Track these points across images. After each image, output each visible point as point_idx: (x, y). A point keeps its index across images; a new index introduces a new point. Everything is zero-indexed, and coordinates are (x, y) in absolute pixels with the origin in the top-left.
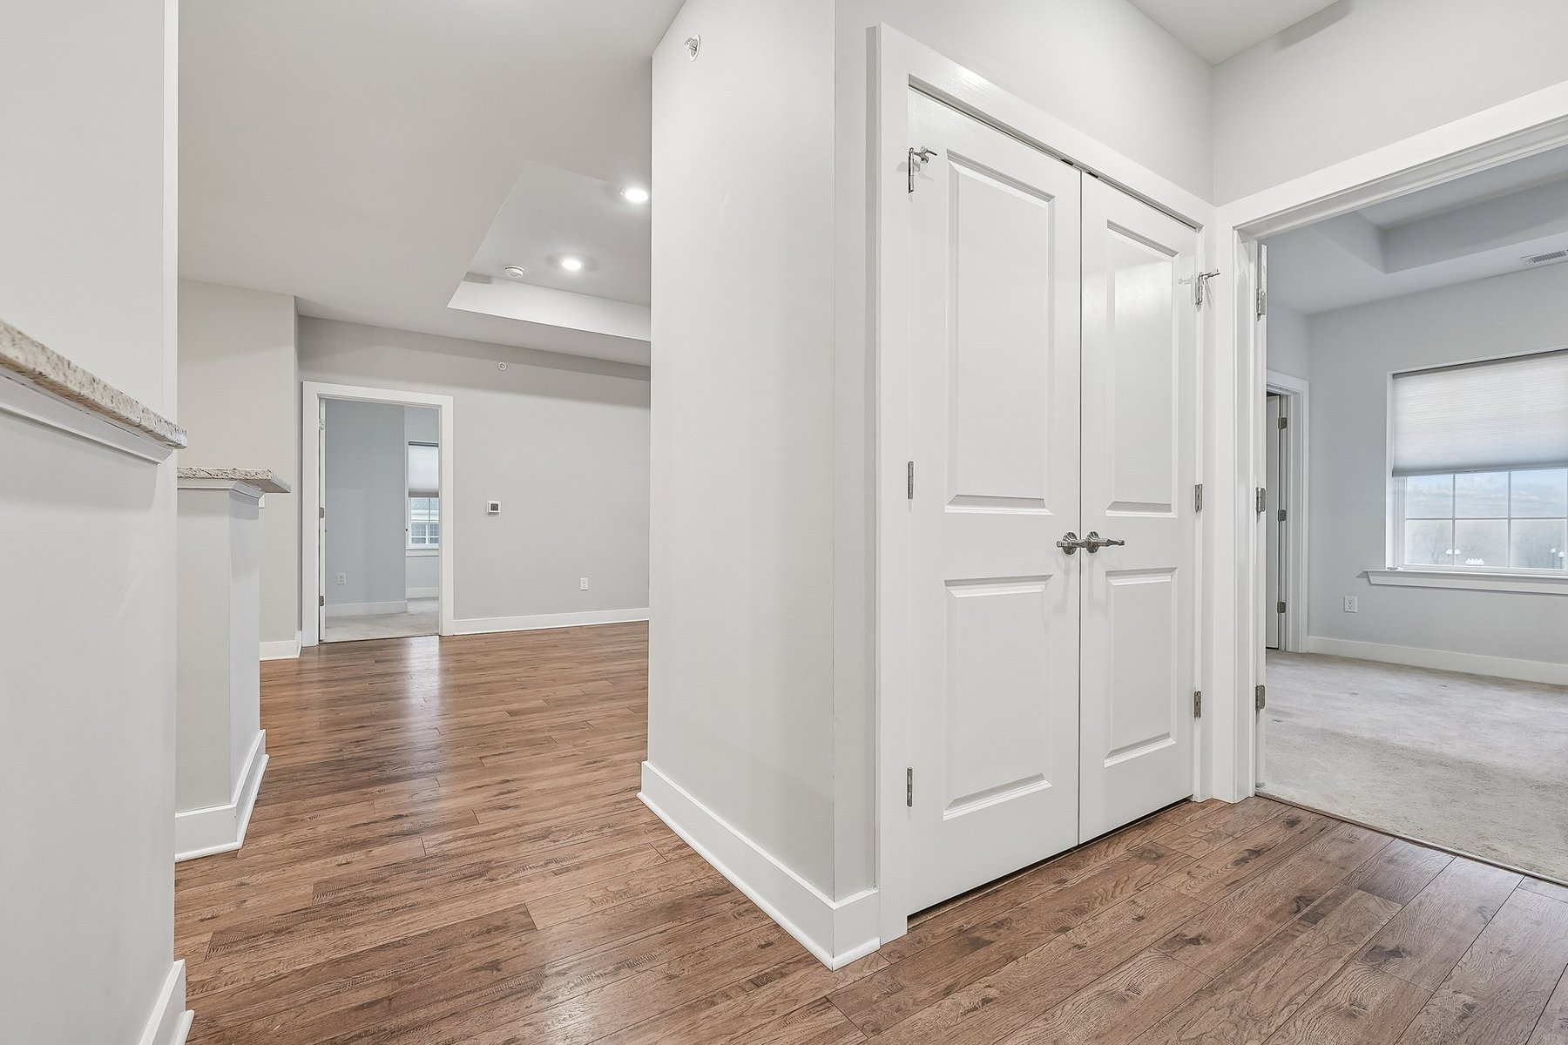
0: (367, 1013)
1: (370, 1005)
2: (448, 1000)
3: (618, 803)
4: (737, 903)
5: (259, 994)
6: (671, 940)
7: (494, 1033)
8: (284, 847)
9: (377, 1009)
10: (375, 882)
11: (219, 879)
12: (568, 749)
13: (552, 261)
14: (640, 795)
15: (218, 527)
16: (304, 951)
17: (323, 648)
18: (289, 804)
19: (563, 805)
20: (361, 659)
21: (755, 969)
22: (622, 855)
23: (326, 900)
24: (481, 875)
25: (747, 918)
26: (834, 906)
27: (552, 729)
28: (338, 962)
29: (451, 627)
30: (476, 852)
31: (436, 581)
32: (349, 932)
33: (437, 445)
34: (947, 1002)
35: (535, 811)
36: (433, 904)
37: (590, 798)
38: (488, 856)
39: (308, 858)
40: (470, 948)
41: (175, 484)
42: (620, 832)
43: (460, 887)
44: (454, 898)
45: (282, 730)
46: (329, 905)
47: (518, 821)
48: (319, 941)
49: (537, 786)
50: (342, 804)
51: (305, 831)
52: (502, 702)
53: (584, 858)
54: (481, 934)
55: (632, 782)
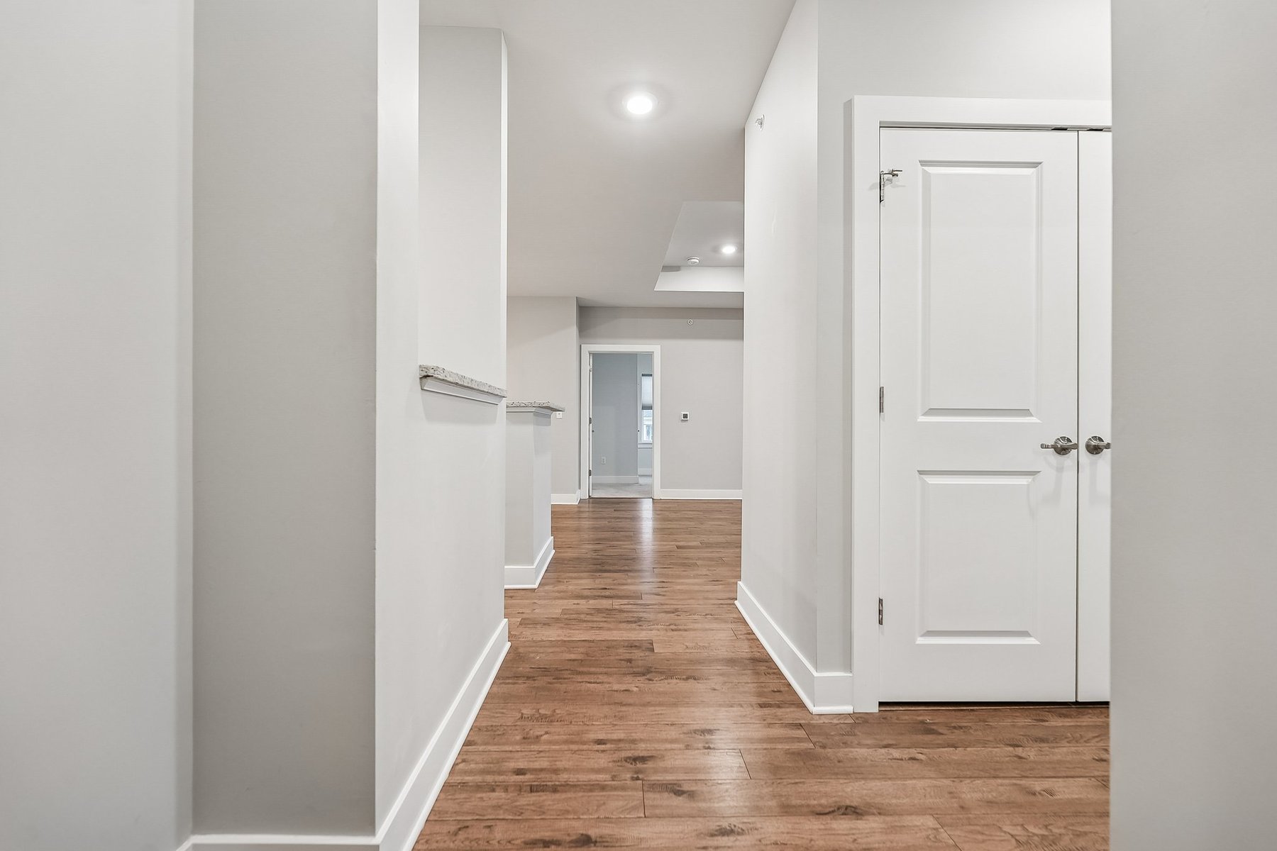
0: (572, 662)
1: (574, 660)
2: (605, 668)
3: (721, 604)
4: (770, 668)
5: (534, 644)
6: (721, 675)
7: (620, 685)
8: (553, 591)
9: (576, 663)
10: (587, 614)
11: (527, 599)
12: (704, 571)
13: (716, 250)
14: (736, 602)
15: (527, 431)
16: (553, 634)
17: (591, 500)
18: (559, 574)
19: (690, 599)
20: (607, 508)
21: (764, 700)
22: (713, 630)
23: (565, 617)
24: (635, 622)
25: (771, 677)
26: (816, 674)
27: (699, 559)
28: (565, 641)
29: (660, 494)
30: (636, 612)
31: (651, 465)
32: (572, 631)
33: (651, 375)
34: (883, 751)
35: (673, 599)
36: (609, 629)
37: (707, 599)
38: (641, 615)
39: (562, 598)
40: (621, 651)
41: (505, 410)
42: (716, 619)
43: (624, 625)
44: (620, 629)
45: (563, 540)
46: (566, 619)
47: (662, 602)
48: (560, 632)
49: (679, 587)
50: (581, 578)
51: (563, 587)
52: (675, 540)
53: (691, 627)
54: (627, 647)
55: (732, 595)
